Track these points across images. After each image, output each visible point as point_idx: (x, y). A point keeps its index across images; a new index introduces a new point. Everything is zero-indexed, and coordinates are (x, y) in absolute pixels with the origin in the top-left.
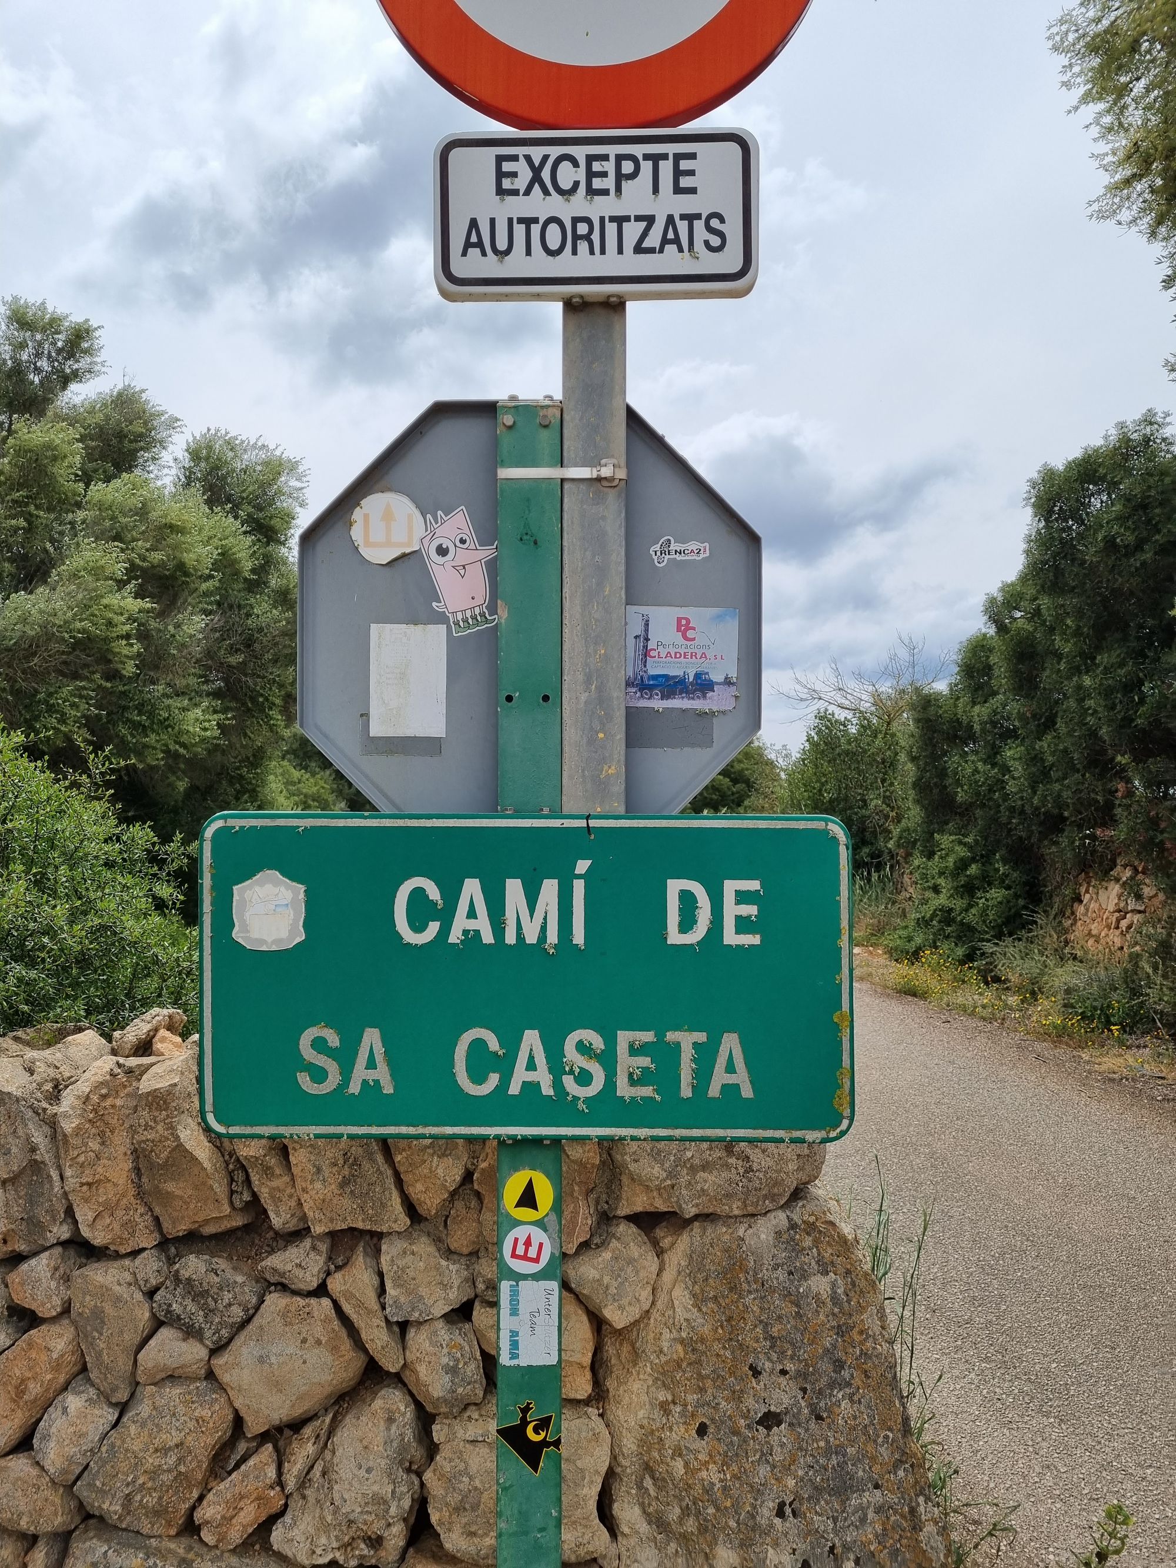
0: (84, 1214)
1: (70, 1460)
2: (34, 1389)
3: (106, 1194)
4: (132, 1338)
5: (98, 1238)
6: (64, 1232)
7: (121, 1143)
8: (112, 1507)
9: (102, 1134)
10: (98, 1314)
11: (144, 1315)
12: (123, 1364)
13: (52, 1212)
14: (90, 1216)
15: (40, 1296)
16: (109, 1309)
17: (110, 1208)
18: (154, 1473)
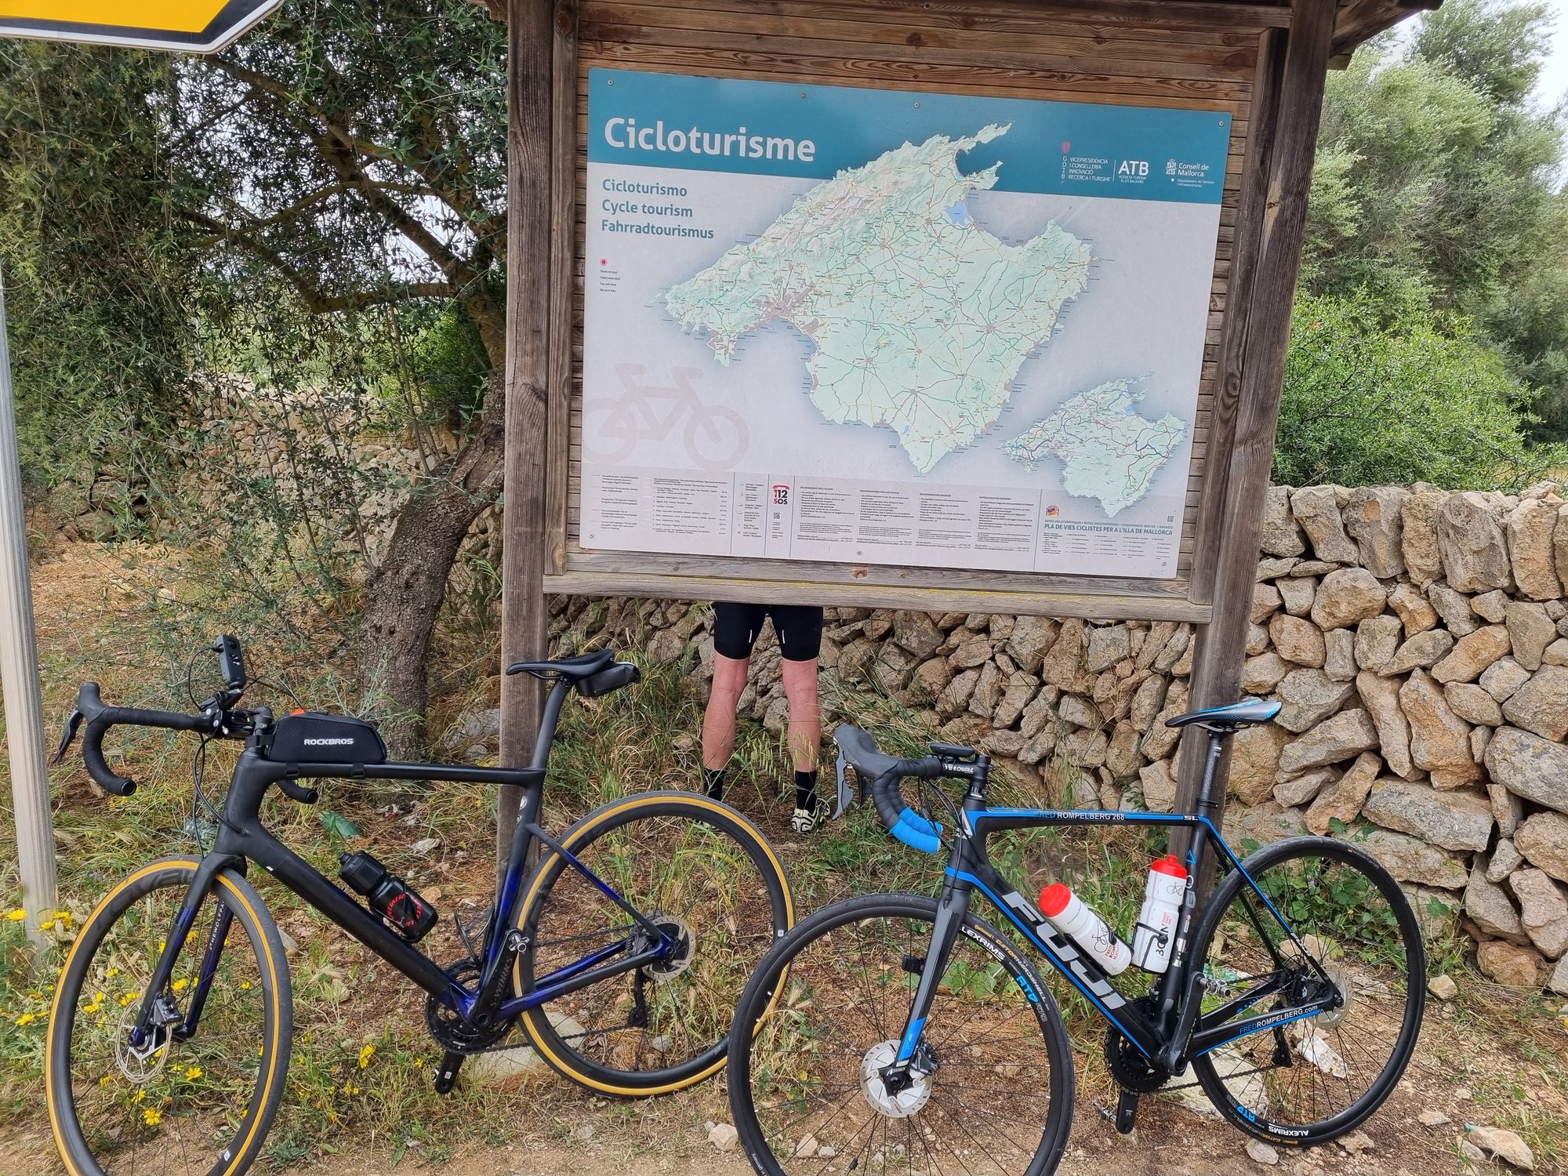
0: (1519, 575)
1: (1504, 689)
2: (1484, 654)
3: (1532, 566)
4: (1543, 639)
5: (1525, 588)
6: (1505, 582)
7: (1544, 542)
8: (1525, 717)
9: (1532, 536)
10: (1525, 625)
11: (1552, 628)
12: (1537, 651)
13: (1501, 571)
14: (1523, 576)
15: (1491, 611)
16: (1530, 622)
17: (1533, 574)
18: (1551, 705)
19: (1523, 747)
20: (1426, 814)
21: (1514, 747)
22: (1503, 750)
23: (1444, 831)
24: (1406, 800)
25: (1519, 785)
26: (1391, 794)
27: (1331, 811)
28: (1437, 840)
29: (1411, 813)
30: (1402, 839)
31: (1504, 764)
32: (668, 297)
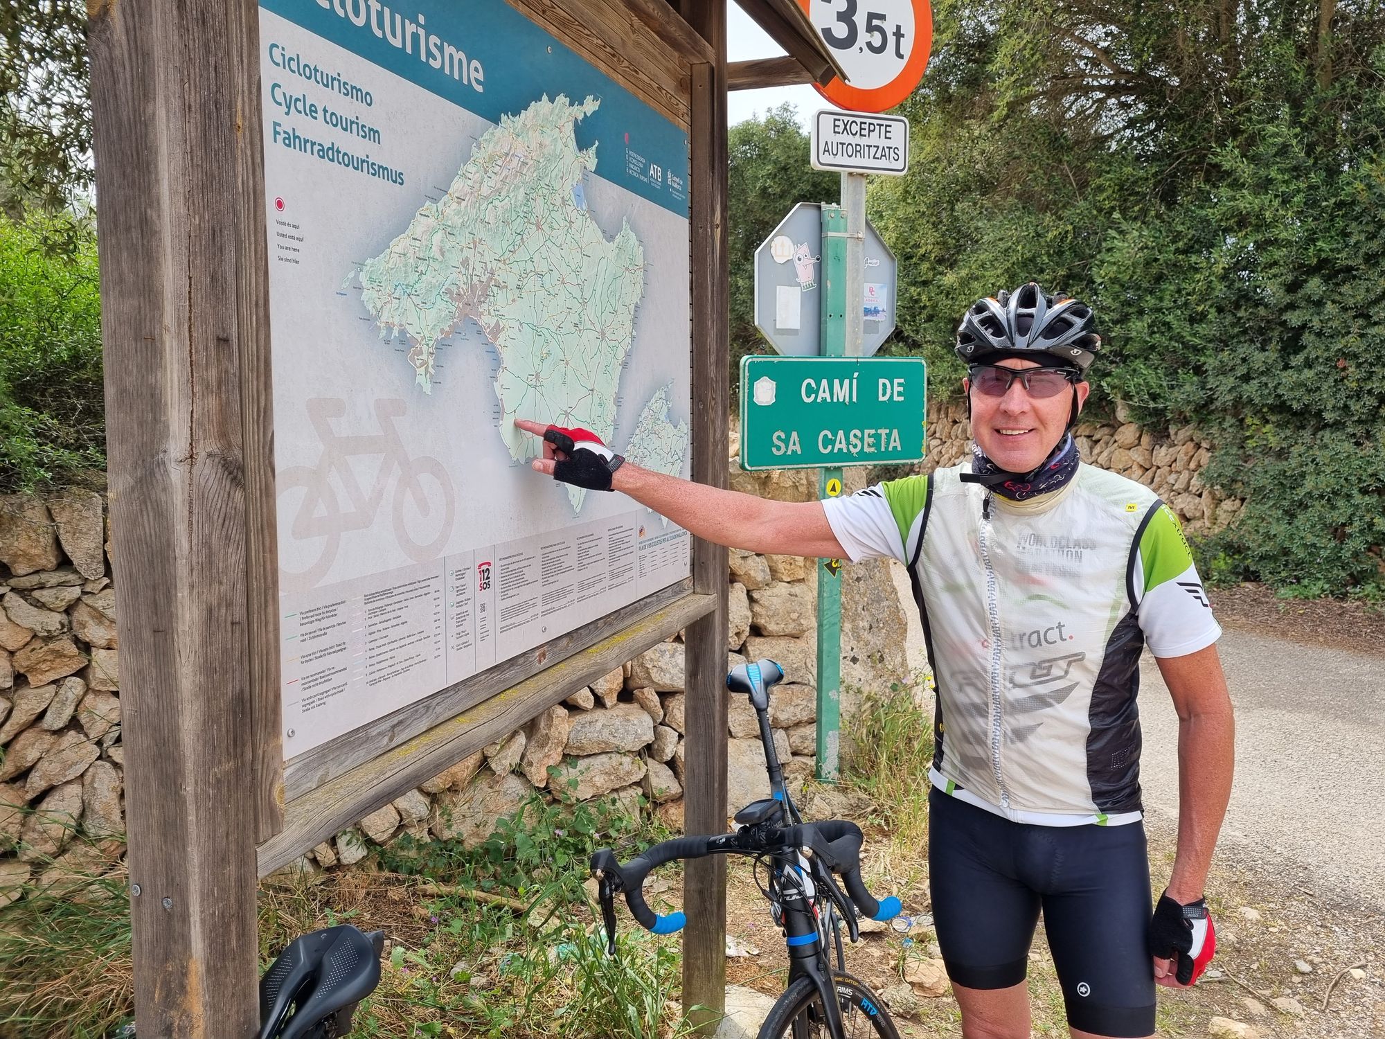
19: (663, 653)
20: (617, 730)
21: (658, 655)
22: (652, 660)
23: (630, 738)
24: (599, 725)
25: (668, 682)
26: (583, 726)
27: (546, 760)
28: (628, 748)
29: (605, 735)
30: (604, 758)
31: (655, 669)
32: (363, 278)
